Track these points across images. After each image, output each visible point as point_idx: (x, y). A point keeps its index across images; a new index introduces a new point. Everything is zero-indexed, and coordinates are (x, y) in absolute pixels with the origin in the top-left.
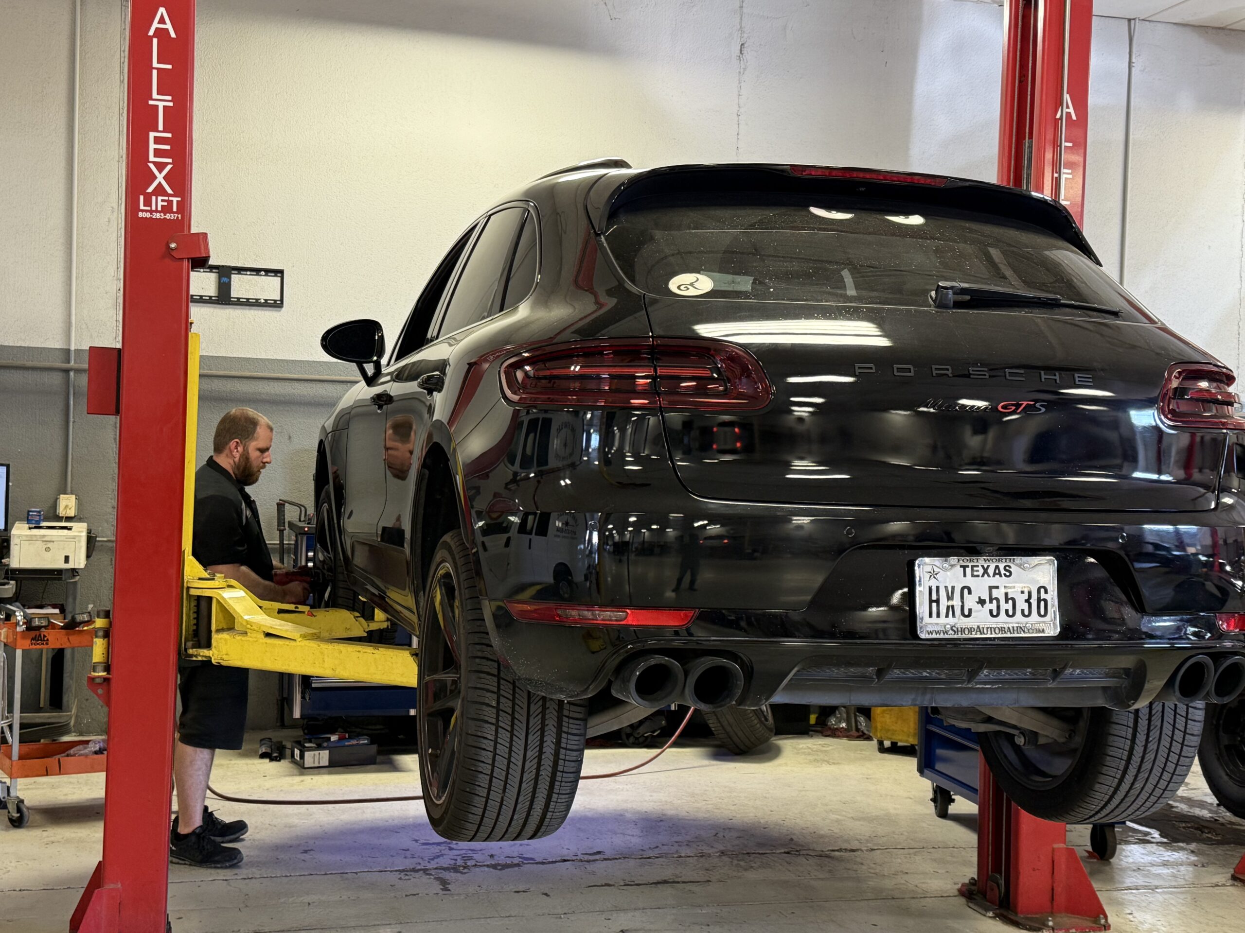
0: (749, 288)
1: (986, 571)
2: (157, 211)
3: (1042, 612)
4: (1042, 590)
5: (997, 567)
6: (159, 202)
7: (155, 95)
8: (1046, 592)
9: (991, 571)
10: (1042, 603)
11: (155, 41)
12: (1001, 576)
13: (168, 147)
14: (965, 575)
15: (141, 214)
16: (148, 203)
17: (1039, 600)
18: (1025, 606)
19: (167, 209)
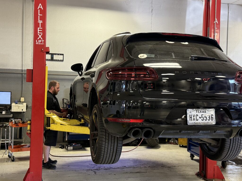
0: (154, 57)
1: (201, 112)
2: (39, 43)
3: (212, 120)
4: (212, 115)
5: (203, 111)
6: (40, 41)
7: (39, 21)
8: (213, 116)
9: (202, 112)
10: (212, 118)
11: (39, 10)
12: (204, 112)
13: (41, 31)
14: (197, 112)
15: (36, 44)
16: (38, 41)
17: (211, 117)
18: (209, 118)
19: (41, 42)
